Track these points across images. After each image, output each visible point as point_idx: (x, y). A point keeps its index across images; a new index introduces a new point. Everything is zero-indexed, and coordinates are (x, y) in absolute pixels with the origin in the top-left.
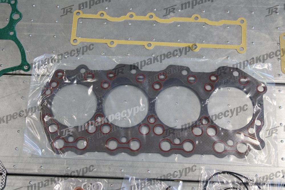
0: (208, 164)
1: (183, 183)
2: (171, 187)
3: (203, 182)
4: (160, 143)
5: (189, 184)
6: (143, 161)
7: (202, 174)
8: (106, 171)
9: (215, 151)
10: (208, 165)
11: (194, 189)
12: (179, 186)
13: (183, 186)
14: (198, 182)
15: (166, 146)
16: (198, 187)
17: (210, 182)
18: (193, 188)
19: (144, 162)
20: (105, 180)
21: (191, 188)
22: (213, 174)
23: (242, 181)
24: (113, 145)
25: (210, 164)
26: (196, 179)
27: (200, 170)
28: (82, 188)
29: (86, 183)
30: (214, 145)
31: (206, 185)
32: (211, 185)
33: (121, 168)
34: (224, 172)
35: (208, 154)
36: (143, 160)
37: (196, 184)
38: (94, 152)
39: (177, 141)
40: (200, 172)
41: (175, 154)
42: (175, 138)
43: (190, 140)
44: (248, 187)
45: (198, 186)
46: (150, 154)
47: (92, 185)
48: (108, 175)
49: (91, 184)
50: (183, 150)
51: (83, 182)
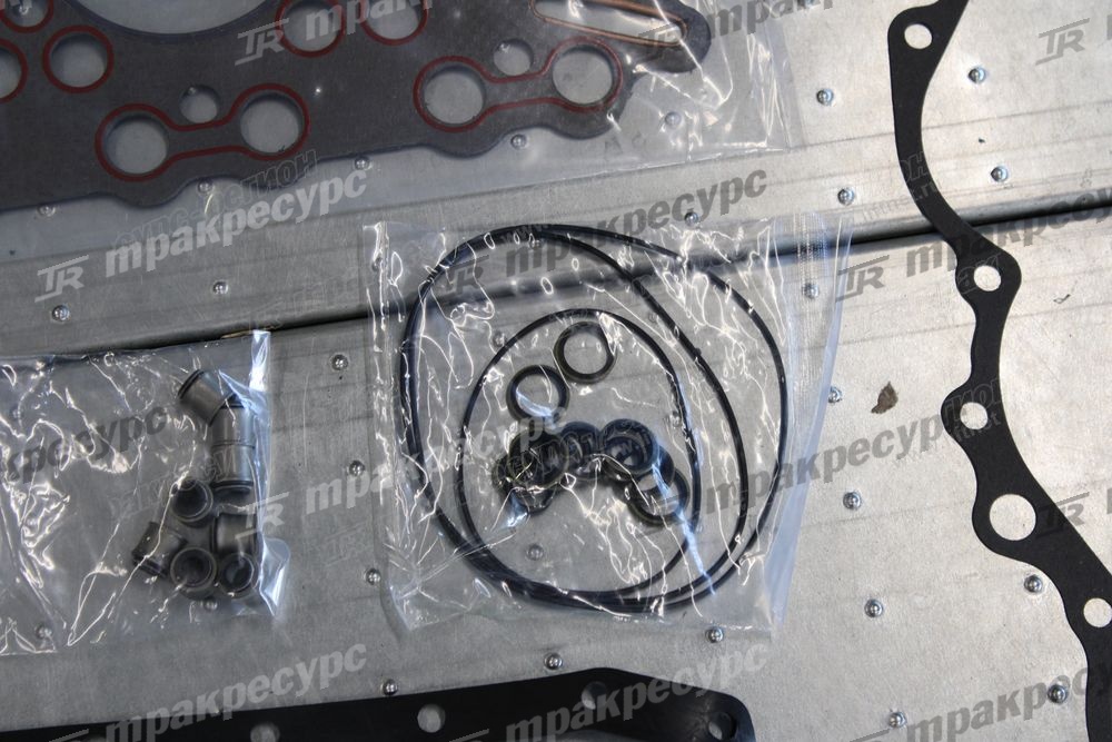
0: (404, 205)
1: (272, 341)
2: (207, 376)
3: (392, 311)
4: (100, 132)
5: (312, 338)
6: (16, 257)
7: (376, 270)
9: (430, 121)
10: (405, 211)
11: (346, 362)
12: (250, 365)
13: (280, 363)
14: (361, 316)
15: (140, 148)
16: (365, 346)
17: (431, 306)
18: (340, 357)
19: (21, 261)
21: (326, 360)
22: (443, 254)
23: (613, 263)
25: (411, 204)
26: (346, 303)
27: (359, 246)
30: (423, 93)
31: (410, 329)
32: (439, 318)
34: (500, 235)
35: (395, 149)
36: (12, 253)
37: (353, 333)
39: (202, 109)
40: (362, 259)
41: (203, 180)
42: (187, 94)
43: (277, 87)
44: (652, 290)
45: (367, 341)
46: (51, 212)
50: (245, 150)
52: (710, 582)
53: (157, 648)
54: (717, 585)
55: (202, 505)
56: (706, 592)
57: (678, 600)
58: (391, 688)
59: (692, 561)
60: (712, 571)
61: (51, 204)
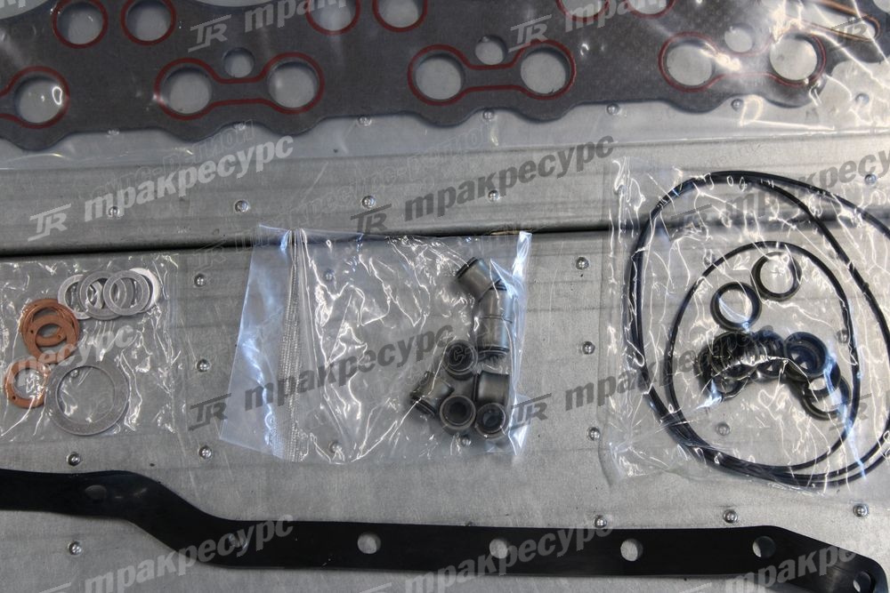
0: (642, 145)
1: (533, 240)
2: (481, 263)
3: (628, 228)
4: (411, 65)
5: (562, 243)
6: (338, 155)
7: (617, 194)
8: (167, 215)
9: (672, 83)
10: (644, 150)
11: (587, 264)
12: (515, 256)
13: (535, 256)
14: (602, 229)
15: (440, 79)
16: (603, 253)
17: (659, 226)
18: (582, 259)
19: (341, 158)
20: (168, 257)
21: (572, 259)
22: (675, 184)
23: (804, 207)
24: (189, 94)
25: (649, 145)
26: (592, 217)
27: (605, 173)
28: (62, 300)
29: (75, 279)
30: (666, 58)
31: (641, 242)
32: (664, 238)
33: (239, 196)
34: (718, 177)
35: (640, 100)
36: (336, 151)
37: (596, 242)
38: (105, 131)
39: (490, 54)
40: (607, 186)
41: (487, 110)
42: (481, 41)
44: (833, 232)
45: (605, 250)
46: (368, 122)
47: (109, 286)
48: (180, 234)
49: (103, 281)
50: (523, 89)
51: (61, 275)
52: (862, 467)
53: (421, 470)
54: (867, 471)
55: (470, 363)
56: (858, 476)
57: (837, 479)
58: (601, 522)
59: (848, 449)
60: (864, 459)
61: (368, 116)
